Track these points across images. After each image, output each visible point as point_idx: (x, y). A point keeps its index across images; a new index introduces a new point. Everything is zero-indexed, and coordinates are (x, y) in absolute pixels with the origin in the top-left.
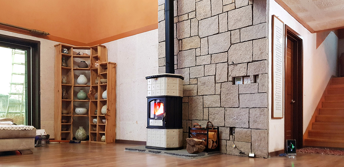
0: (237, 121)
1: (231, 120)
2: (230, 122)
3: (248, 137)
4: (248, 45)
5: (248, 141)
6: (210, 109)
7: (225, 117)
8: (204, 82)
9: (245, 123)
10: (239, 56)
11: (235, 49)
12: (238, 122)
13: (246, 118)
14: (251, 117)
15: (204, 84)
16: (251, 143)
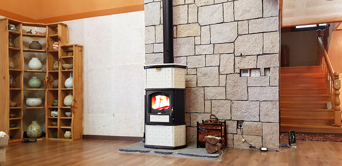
0: (245, 114)
1: (239, 113)
2: (237, 116)
3: (259, 130)
4: (257, 38)
5: (258, 135)
6: (213, 102)
7: (231, 110)
8: (205, 73)
9: (255, 117)
10: (248, 48)
11: (243, 41)
12: (247, 115)
13: (256, 111)
14: (262, 111)
15: (205, 75)
16: (262, 136)
